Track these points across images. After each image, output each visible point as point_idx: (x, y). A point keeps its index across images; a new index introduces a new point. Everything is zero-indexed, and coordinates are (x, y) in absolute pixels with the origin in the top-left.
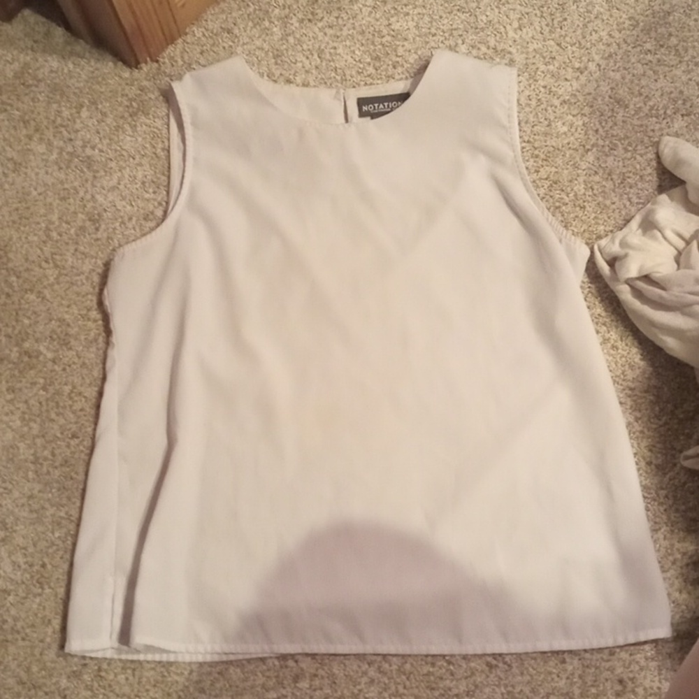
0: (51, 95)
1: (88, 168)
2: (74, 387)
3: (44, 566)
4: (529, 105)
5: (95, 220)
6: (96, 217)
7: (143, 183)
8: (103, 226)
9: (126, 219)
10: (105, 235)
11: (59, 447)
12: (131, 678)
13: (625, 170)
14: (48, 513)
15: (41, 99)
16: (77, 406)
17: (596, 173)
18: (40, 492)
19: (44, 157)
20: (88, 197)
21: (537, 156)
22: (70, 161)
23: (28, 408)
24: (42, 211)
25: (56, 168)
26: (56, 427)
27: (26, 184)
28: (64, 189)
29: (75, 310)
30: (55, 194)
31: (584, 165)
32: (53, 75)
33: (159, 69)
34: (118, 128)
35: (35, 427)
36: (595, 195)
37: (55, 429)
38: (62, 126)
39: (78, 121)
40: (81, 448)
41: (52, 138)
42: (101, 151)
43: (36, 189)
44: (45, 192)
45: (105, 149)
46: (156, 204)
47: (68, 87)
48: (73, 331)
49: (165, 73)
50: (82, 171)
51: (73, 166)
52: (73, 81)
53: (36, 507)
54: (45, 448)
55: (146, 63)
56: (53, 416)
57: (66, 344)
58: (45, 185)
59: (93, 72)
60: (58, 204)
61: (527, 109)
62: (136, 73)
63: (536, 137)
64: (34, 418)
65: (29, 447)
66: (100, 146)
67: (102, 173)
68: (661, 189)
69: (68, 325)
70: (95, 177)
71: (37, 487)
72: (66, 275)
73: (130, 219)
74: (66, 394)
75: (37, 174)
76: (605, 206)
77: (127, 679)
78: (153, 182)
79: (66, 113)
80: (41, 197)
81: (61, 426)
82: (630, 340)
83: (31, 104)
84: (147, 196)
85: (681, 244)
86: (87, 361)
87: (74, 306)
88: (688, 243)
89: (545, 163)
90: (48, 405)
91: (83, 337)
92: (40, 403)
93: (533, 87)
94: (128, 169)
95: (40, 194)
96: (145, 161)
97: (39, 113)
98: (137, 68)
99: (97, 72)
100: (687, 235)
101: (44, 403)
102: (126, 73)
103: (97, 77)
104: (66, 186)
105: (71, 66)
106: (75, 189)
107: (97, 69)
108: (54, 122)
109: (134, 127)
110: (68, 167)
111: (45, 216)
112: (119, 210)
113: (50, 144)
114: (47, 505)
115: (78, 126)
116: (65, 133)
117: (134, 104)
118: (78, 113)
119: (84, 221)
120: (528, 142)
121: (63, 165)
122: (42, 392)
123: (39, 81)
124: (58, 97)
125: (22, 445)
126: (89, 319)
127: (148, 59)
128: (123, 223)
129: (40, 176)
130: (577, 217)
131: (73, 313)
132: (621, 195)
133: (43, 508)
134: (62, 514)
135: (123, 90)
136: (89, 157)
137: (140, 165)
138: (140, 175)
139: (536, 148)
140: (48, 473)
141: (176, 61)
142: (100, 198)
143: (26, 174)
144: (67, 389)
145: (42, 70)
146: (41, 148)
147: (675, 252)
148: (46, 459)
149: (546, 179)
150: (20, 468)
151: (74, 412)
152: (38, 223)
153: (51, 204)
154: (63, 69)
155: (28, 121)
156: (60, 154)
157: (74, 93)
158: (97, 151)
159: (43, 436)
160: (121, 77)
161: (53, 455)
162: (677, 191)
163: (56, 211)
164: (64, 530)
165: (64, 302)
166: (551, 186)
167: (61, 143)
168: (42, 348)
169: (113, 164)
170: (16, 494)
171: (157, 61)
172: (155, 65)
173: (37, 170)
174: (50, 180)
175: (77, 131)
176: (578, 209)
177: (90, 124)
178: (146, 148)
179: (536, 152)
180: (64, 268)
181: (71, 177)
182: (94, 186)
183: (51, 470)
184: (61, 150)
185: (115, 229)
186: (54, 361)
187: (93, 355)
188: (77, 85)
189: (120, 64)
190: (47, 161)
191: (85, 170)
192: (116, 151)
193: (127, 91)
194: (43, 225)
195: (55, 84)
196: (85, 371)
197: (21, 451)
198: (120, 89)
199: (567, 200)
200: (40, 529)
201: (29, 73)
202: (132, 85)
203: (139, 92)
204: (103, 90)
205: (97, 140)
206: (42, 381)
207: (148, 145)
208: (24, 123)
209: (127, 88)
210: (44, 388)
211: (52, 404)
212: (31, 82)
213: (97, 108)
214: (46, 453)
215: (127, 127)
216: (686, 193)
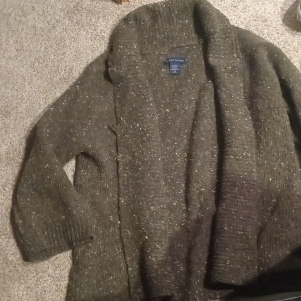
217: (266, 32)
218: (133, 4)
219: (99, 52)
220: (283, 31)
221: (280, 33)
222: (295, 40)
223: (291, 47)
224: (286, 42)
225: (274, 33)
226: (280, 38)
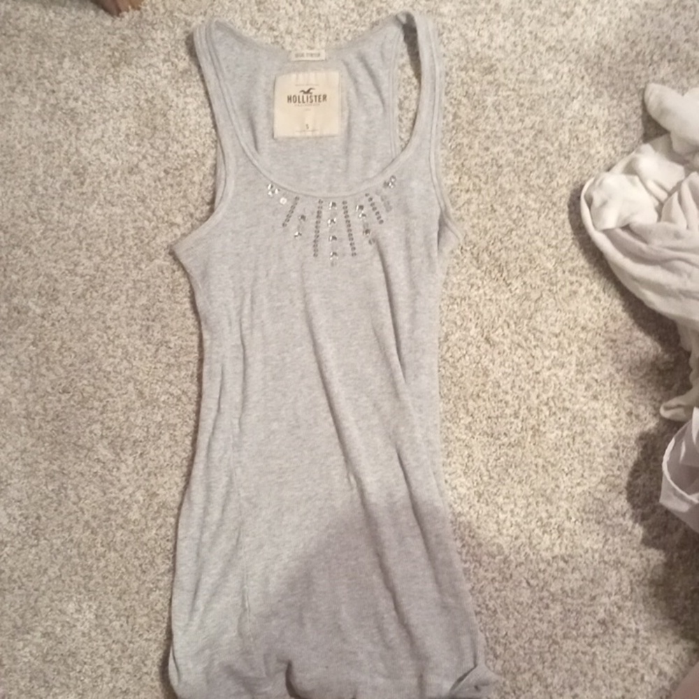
0: (33, 46)
1: (72, 121)
2: (63, 343)
3: (38, 518)
4: (514, 52)
5: (80, 174)
6: (81, 171)
7: (127, 135)
8: (88, 180)
9: (111, 172)
10: (90, 189)
11: (50, 402)
12: (125, 625)
13: (610, 118)
14: (41, 467)
15: (23, 50)
16: (67, 361)
17: (581, 122)
18: (33, 446)
19: (28, 109)
20: (73, 150)
21: (522, 105)
22: (53, 114)
23: (19, 363)
24: (27, 165)
25: (39, 120)
26: (47, 382)
27: (10, 137)
28: (49, 142)
29: (62, 265)
30: (39, 147)
31: (569, 114)
32: (35, 24)
33: (141, 16)
34: (100, 78)
35: (27, 383)
36: (580, 144)
37: (45, 384)
38: (45, 77)
39: (60, 72)
40: (72, 403)
41: (35, 90)
42: (84, 103)
43: (20, 143)
44: (30, 145)
45: (88, 100)
46: (140, 157)
47: (49, 36)
48: (61, 286)
49: (146, 20)
50: (66, 124)
51: (56, 118)
52: (55, 30)
53: (30, 461)
54: (35, 402)
55: (128, 11)
56: (43, 371)
57: (54, 299)
58: (29, 138)
59: (74, 21)
60: (43, 158)
61: (513, 56)
62: (118, 22)
63: (522, 85)
64: (24, 373)
65: (21, 403)
66: (83, 98)
67: (86, 126)
68: (646, 138)
69: (56, 280)
70: (78, 129)
71: (31, 441)
72: (52, 230)
73: (115, 172)
74: (56, 349)
75: (21, 127)
76: (590, 155)
77: (122, 626)
78: (137, 134)
79: (48, 64)
80: (26, 151)
81: (52, 382)
82: (613, 291)
83: (13, 54)
84: (131, 149)
85: (663, 195)
86: (75, 316)
87: (61, 261)
88: (670, 194)
89: (530, 111)
90: (38, 361)
91: (71, 293)
92: (31, 359)
93: (518, 32)
94: (112, 121)
95: (24, 148)
96: (128, 113)
97: (21, 65)
98: (118, 15)
99: (78, 21)
100: (669, 187)
101: (34, 359)
102: (108, 22)
103: (78, 26)
104: (50, 139)
105: (52, 15)
106: (59, 142)
107: (78, 18)
108: (36, 73)
109: (116, 78)
110: (52, 120)
111: (30, 170)
112: (104, 164)
113: (32, 96)
114: (40, 459)
115: (60, 77)
116: (47, 85)
117: (117, 54)
118: (60, 63)
119: (69, 175)
120: (514, 90)
121: (46, 118)
122: (31, 347)
123: (20, 31)
124: (40, 47)
125: (14, 400)
126: (76, 275)
127: (130, 7)
128: (107, 177)
129: (24, 129)
130: (561, 167)
131: (60, 269)
132: (606, 145)
133: (37, 462)
134: (55, 467)
135: (105, 39)
136: (72, 110)
137: (123, 116)
138: (123, 127)
139: (521, 97)
140: (40, 427)
141: (157, 9)
142: (84, 151)
143: (10, 127)
144: (57, 344)
145: (23, 20)
146: (25, 100)
147: (657, 203)
148: (37, 414)
149: (532, 128)
150: (12, 423)
151: (64, 367)
152: (24, 177)
153: (35, 158)
154: (44, 19)
155: (10, 73)
156: (43, 105)
157: (56, 43)
158: (80, 103)
159: (35, 391)
160: (102, 26)
161: (45, 410)
162: (661, 141)
163: (41, 165)
164: (57, 483)
165: (51, 257)
166: (536, 135)
167: (44, 95)
168: (30, 304)
169: (96, 116)
170: (9, 448)
171: (139, 9)
172: (137, 13)
173: (20, 123)
174: (34, 134)
175: (59, 83)
176: (562, 159)
177: (73, 75)
178: (129, 100)
179: (522, 101)
180: (50, 223)
181: (55, 130)
182: (77, 139)
183: (43, 424)
184: (45, 102)
185: (100, 183)
186: (43, 317)
187: (81, 311)
188: (58, 34)
189: (102, 12)
190: (30, 113)
191: (69, 122)
192: (99, 102)
193: (108, 41)
194: (29, 179)
195: (37, 34)
196: (74, 327)
197: (13, 406)
198: (102, 38)
199: (551, 149)
200: (34, 482)
201: (10, 23)
202: (114, 34)
203: (121, 41)
204: (85, 39)
205: (80, 92)
206: (31, 336)
207: (131, 97)
208: (7, 74)
209: (109, 37)
210: (33, 344)
211: (42, 360)
212: (12, 32)
213: (79, 59)
214: (38, 408)
215: (110, 78)
216: (670, 144)
217: (490, 100)
218: (150, 19)
219: (62, 155)
220: (534, 101)
221: (527, 104)
222: (563, 124)
223: (552, 144)
224: (540, 132)
225: (512, 104)
226: (527, 119)
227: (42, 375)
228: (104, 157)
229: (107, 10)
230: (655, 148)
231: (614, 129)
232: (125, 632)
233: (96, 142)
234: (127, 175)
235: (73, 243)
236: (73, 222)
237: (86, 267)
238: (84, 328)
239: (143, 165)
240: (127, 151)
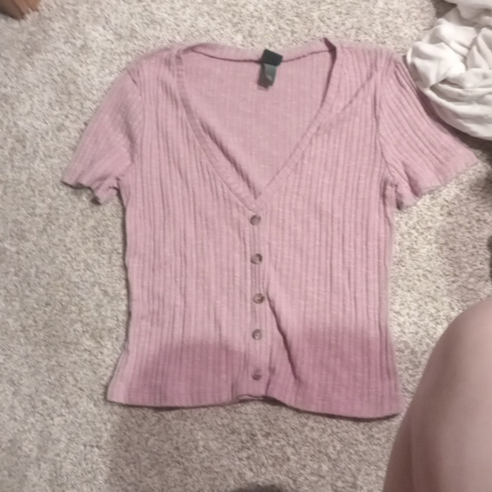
1: (6, 103)
2: (37, 267)
5: (21, 140)
6: (21, 138)
7: (50, 104)
8: (28, 144)
9: (44, 134)
10: (31, 150)
11: (38, 315)
12: (134, 469)
13: (408, 7)
14: (43, 365)
16: (43, 283)
17: (388, 14)
18: (33, 351)
20: (12, 124)
21: (340, 13)
23: (8, 292)
26: (32, 301)
29: (23, 211)
31: (377, 11)
33: (40, 15)
34: (20, 67)
35: (17, 305)
36: (391, 31)
40: (55, 312)
42: (12, 87)
45: (14, 85)
46: (64, 117)
48: (27, 227)
49: (45, 17)
53: (32, 363)
54: (27, 318)
55: (29, 13)
56: (28, 293)
57: (23, 238)
62: (23, 22)
64: (14, 298)
65: (16, 320)
66: (10, 84)
67: (17, 104)
68: (439, 15)
69: (22, 223)
70: (13, 108)
71: (30, 348)
72: (10, 187)
73: (47, 133)
74: (33, 275)
76: (400, 37)
77: (132, 471)
78: (57, 101)
81: (35, 300)
84: (55, 113)
85: (464, 51)
86: (43, 247)
87: (22, 209)
88: (469, 49)
89: (347, 16)
90: (21, 286)
91: (35, 230)
92: (16, 286)
94: (36, 96)
96: (47, 88)
98: (23, 18)
100: (468, 43)
101: (18, 286)
102: (16, 24)
109: (32, 64)
112: (37, 129)
114: (40, 359)
117: (28, 46)
119: (13, 143)
122: (15, 278)
125: (10, 321)
126: (36, 216)
127: (30, 10)
128: (43, 137)
131: (23, 214)
132: (410, 27)
133: (38, 362)
134: (53, 363)
135: (17, 37)
136: (4, 95)
137: (44, 91)
138: (46, 100)
139: (338, 7)
140: (35, 335)
141: (51, 7)
142: (21, 123)
144: (33, 271)
147: (462, 58)
148: (30, 326)
149: (352, 28)
150: (13, 338)
151: (43, 287)
158: (9, 88)
159: (25, 310)
160: (14, 29)
161: (35, 321)
162: (451, 14)
164: (57, 374)
165: (13, 207)
166: (357, 32)
168: (6, 246)
169: (24, 96)
170: (15, 357)
171: (37, 10)
172: (36, 14)
178: (46, 77)
179: (339, 10)
180: (7, 181)
182: (13, 115)
183: (37, 333)
185: (38, 143)
186: (18, 253)
187: (46, 242)
189: (10, 19)
191: (4, 105)
192: (23, 84)
193: (20, 38)
196: (43, 254)
197: (11, 325)
198: (14, 38)
199: (370, 40)
200: (39, 378)
202: (23, 33)
203: (29, 36)
205: (7, 80)
206: (13, 270)
207: (47, 75)
209: (20, 35)
210: (16, 275)
211: (25, 285)
214: (30, 322)
215: (27, 65)
216: (458, 12)
227: (28, 297)
228: (37, 124)
229: (14, 17)
230: (449, 20)
231: (414, 14)
232: (135, 476)
233: (28, 114)
234: (57, 133)
235: (29, 192)
236: (24, 177)
237: (42, 208)
238: (51, 255)
239: (67, 123)
240: (52, 115)
